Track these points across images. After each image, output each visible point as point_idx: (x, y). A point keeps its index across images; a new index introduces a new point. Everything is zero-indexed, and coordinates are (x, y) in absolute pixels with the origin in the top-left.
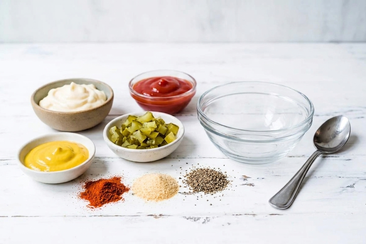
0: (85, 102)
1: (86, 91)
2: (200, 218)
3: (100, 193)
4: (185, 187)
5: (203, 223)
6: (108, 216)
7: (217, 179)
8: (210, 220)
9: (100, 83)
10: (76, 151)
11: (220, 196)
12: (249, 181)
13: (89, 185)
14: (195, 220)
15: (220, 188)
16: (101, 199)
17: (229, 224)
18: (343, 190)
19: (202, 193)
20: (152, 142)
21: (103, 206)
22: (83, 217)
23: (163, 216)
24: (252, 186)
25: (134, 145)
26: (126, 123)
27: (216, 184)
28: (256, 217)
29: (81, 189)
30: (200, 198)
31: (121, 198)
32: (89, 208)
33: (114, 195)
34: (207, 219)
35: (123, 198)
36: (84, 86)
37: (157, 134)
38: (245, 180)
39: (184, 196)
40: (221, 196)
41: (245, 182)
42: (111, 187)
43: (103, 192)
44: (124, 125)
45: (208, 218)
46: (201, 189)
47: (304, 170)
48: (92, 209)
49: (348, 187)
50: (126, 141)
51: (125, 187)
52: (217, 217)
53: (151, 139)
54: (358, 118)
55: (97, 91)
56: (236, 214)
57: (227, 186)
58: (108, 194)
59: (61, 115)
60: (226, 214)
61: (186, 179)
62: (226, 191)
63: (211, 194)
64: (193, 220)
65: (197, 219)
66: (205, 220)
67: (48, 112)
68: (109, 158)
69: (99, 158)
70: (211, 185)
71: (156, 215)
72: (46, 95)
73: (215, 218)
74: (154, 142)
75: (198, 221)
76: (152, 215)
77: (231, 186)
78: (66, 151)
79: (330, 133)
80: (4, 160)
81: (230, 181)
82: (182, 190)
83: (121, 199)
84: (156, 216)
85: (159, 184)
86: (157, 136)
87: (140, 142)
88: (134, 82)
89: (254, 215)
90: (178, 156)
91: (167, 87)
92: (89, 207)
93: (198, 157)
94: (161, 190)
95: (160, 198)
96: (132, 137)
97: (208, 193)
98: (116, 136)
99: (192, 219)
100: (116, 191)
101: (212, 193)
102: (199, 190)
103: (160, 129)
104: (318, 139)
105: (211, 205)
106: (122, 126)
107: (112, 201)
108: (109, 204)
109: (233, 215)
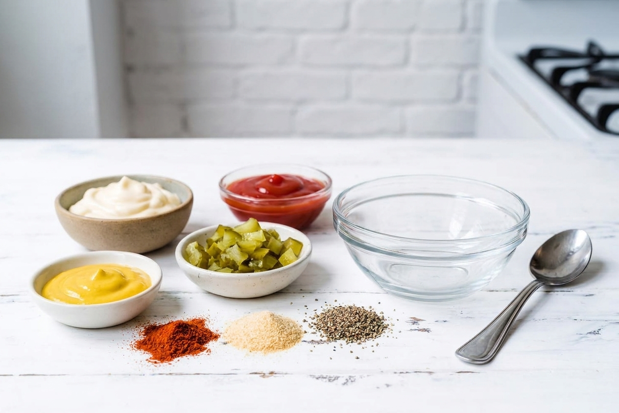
0: (146, 207)
1: (146, 191)
2: (338, 377)
3: (170, 339)
4: (314, 333)
5: (344, 384)
6: (181, 374)
7: (368, 320)
8: (356, 380)
9: (171, 182)
10: (129, 277)
11: (373, 346)
12: (422, 325)
13: (151, 330)
14: (329, 381)
15: (373, 334)
16: (171, 348)
17: (388, 386)
18: (582, 338)
19: (342, 341)
20: (258, 265)
21: (174, 360)
22: (141, 375)
23: (276, 374)
24: (426, 332)
25: (227, 268)
26: (215, 237)
27: (365, 328)
28: (433, 376)
29: (137, 336)
30: (338, 348)
31: (205, 349)
32: (150, 363)
33: (193, 344)
34: (350, 379)
35: (207, 349)
36: (144, 184)
37: (267, 251)
38: (414, 323)
39: (311, 346)
40: (375, 345)
41: (415, 327)
42: (188, 330)
43: (174, 337)
44: (211, 240)
45: (353, 377)
46: (340, 336)
47: (514, 307)
48: (156, 365)
49: (590, 333)
50: (214, 264)
51: (211, 333)
52: (368, 376)
53: (256, 259)
54: (606, 237)
55: (165, 192)
56: (400, 372)
57: (384, 332)
58: (183, 342)
59: (106, 224)
60: (382, 372)
61: (315, 321)
62: (382, 339)
63: (358, 343)
64: (327, 380)
65: (333, 378)
66: (347, 380)
67: (84, 220)
68: (184, 293)
69: (168, 293)
70: (357, 329)
71: (264, 372)
72: (80, 197)
73: (364, 377)
74: (261, 264)
75: (336, 381)
76: (256, 373)
77: (391, 331)
78: (113, 275)
79: (558, 254)
80: (8, 296)
81: (390, 325)
82: (308, 337)
83: (206, 351)
84: (264, 374)
85: (269, 326)
86: (267, 254)
87: (238, 264)
88: (228, 181)
89: (430, 373)
90: (301, 290)
91: (283, 185)
92: (150, 361)
93: (336, 291)
94: (273, 335)
95: (271, 348)
96: (223, 256)
97: (352, 342)
98: (197, 256)
99: (325, 378)
100: (197, 338)
101: (359, 341)
102: (338, 336)
103: (271, 244)
104: (537, 263)
105: (358, 358)
106: (207, 241)
107: (189, 354)
108: (184, 357)
109: (395, 373)
